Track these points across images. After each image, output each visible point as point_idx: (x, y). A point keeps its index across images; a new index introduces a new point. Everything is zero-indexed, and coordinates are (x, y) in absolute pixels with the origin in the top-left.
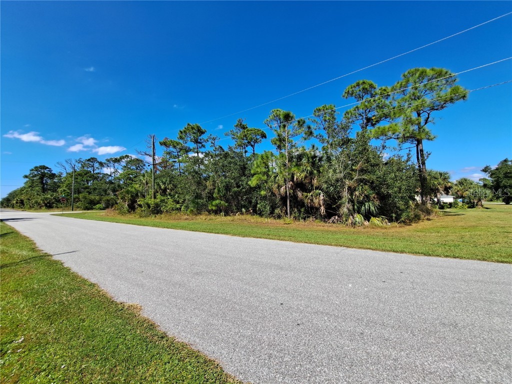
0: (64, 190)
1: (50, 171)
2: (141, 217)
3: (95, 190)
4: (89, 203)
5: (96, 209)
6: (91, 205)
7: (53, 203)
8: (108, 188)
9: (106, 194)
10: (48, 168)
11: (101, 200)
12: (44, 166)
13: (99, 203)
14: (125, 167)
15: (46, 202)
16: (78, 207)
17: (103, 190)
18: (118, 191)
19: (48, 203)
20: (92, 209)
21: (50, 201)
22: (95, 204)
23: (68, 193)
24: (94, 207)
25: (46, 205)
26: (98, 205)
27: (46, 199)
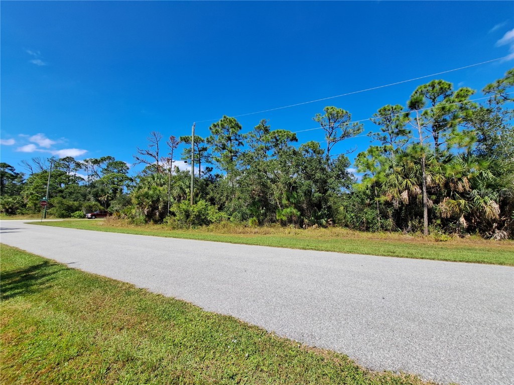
0: (32, 194)
1: (12, 170)
2: (174, 228)
3: (71, 194)
4: (65, 210)
5: (75, 217)
6: (68, 212)
7: (17, 208)
8: (90, 193)
9: (85, 199)
10: (9, 166)
11: (80, 206)
12: (5, 164)
13: (78, 209)
14: (106, 170)
15: (7, 207)
16: (51, 214)
17: (82, 195)
18: (101, 196)
19: (10, 208)
20: (69, 216)
21: (13, 206)
22: (73, 211)
23: (37, 196)
24: (72, 214)
25: (7, 211)
26: (77, 212)
27: (8, 203)
